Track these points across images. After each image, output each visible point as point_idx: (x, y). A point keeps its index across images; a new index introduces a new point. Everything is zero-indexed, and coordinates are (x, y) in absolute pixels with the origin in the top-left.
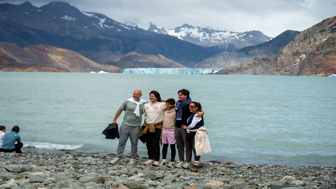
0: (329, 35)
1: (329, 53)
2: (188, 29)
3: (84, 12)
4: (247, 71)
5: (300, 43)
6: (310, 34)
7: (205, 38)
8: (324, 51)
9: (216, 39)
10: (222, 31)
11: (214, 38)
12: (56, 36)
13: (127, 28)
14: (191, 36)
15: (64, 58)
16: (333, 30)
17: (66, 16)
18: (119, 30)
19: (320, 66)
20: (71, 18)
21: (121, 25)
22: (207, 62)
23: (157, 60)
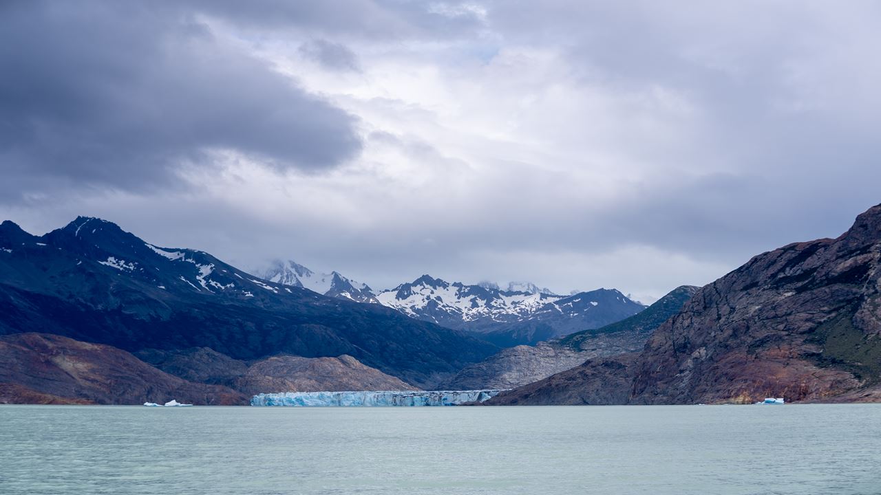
0: (764, 296)
1: (762, 343)
2: (431, 288)
3: (156, 247)
4: (565, 394)
5: (694, 319)
6: (719, 294)
7: (474, 311)
8: (751, 339)
9: (504, 313)
10: (519, 293)
11: (498, 311)
12: (83, 310)
13: (269, 288)
14: (440, 306)
15: (95, 367)
16: (776, 283)
17: (111, 259)
18: (249, 295)
19: (737, 378)
20: (122, 262)
21: (255, 281)
22: (475, 373)
23: (340, 370)
